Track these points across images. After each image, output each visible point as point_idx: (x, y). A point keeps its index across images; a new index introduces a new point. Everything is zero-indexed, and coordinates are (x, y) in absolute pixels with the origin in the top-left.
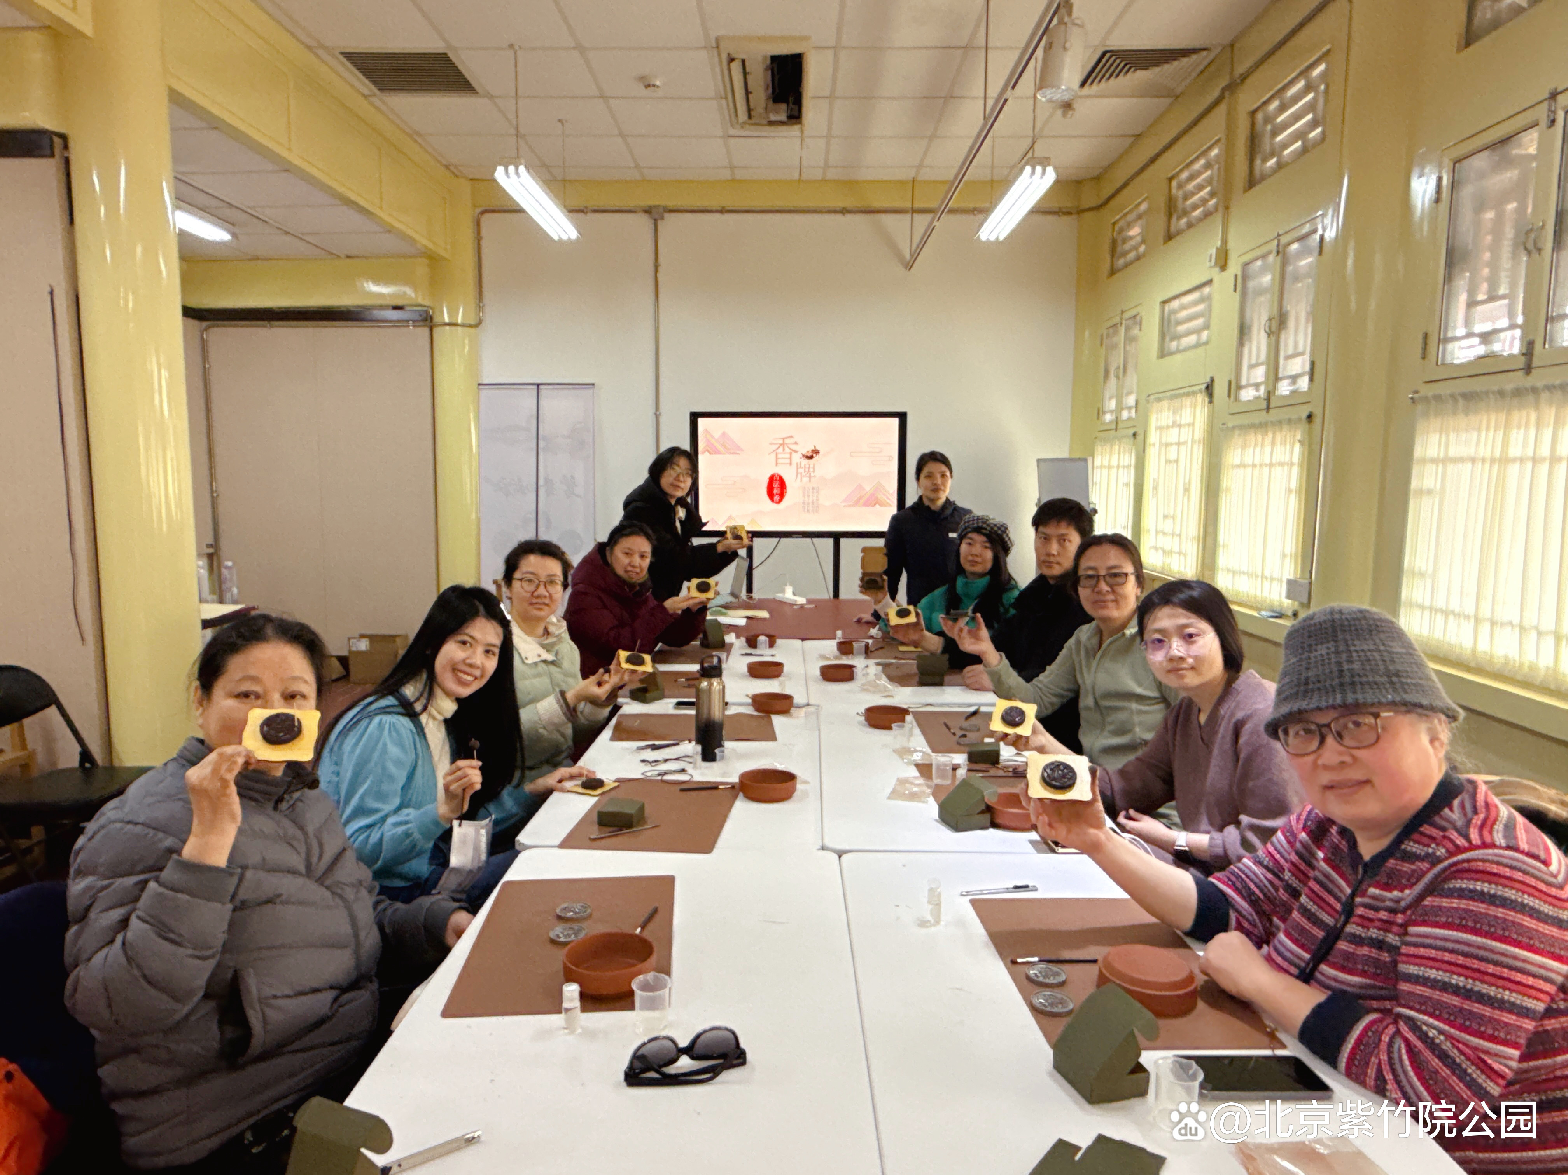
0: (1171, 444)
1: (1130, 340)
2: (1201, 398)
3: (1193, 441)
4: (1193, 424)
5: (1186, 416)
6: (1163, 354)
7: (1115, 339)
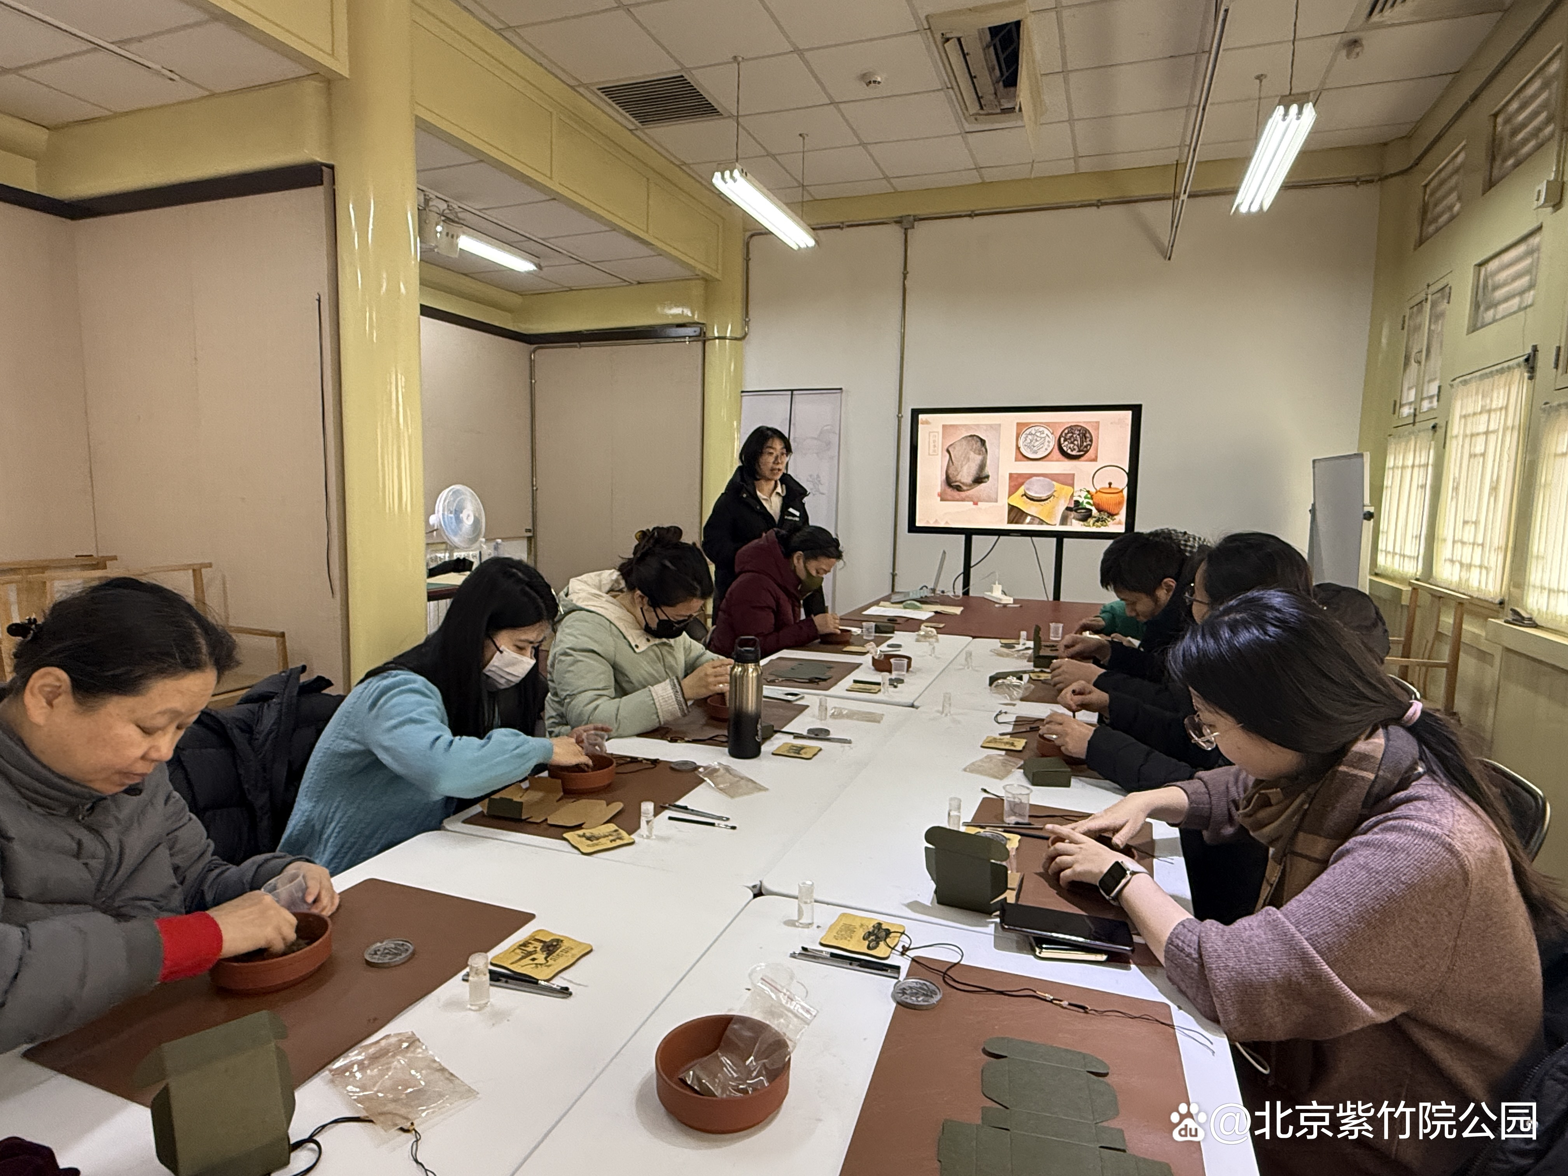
0: (1478, 434)
1: (1436, 317)
2: (1519, 375)
3: (1505, 429)
4: (1506, 408)
5: (1499, 399)
6: (1474, 328)
7: (1418, 320)
